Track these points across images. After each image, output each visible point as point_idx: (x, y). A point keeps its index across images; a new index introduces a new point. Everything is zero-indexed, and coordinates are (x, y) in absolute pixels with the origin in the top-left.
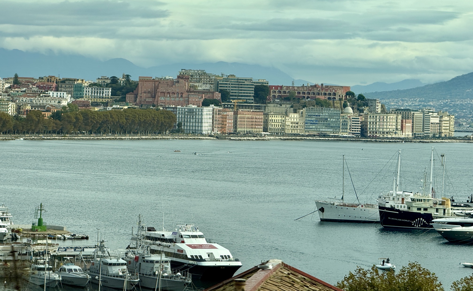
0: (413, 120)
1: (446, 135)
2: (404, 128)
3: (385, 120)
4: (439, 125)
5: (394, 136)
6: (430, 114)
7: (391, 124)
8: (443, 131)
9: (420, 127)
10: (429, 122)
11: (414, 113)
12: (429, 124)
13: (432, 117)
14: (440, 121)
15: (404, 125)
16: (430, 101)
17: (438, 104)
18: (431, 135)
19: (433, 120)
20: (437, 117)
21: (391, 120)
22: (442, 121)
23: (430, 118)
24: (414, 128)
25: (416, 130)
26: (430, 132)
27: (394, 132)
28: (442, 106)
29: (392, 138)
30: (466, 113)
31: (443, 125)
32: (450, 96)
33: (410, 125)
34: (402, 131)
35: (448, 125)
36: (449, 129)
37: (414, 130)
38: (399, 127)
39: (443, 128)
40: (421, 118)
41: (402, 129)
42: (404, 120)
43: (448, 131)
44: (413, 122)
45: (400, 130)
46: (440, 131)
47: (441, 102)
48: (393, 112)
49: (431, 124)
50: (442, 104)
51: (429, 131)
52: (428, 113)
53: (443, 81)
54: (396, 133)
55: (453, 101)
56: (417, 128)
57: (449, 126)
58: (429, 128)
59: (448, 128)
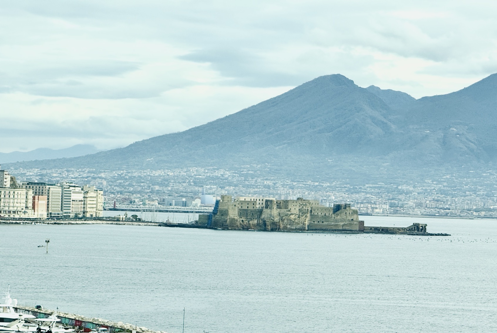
0: (48, 196)
1: (92, 215)
2: (36, 206)
3: (12, 196)
4: (83, 203)
5: (23, 216)
6: (71, 188)
7: (19, 201)
8: (88, 210)
9: (57, 204)
10: (70, 199)
11: (49, 188)
12: (70, 202)
13: (74, 192)
14: (84, 197)
15: (36, 203)
16: (101, 172)
17: (111, 175)
18: (72, 215)
19: (74, 196)
20: (80, 193)
21: (19, 196)
22: (87, 198)
23: (71, 194)
24: (50, 206)
25: (53, 209)
26: (71, 211)
27: (23, 211)
28: (115, 179)
29: (20, 219)
30: (143, 188)
31: (88, 202)
32: (126, 166)
33: (45, 202)
34: (33, 210)
35: (95, 202)
36: (97, 207)
37: (50, 209)
38: (30, 205)
39: (88, 206)
40: (59, 193)
41: (34, 208)
42: (37, 197)
43: (95, 210)
44: (48, 199)
45: (31, 208)
46: (84, 210)
47: (115, 174)
48: (24, 187)
49: (73, 201)
50: (115, 176)
51: (70, 209)
52: (69, 188)
53: (120, 148)
54: (25, 212)
55: (129, 173)
56: (53, 206)
57: (97, 204)
58: (70, 207)
59: (95, 206)
